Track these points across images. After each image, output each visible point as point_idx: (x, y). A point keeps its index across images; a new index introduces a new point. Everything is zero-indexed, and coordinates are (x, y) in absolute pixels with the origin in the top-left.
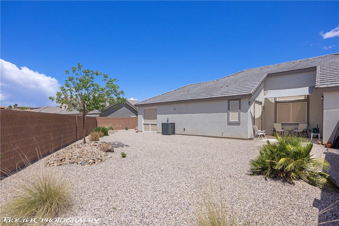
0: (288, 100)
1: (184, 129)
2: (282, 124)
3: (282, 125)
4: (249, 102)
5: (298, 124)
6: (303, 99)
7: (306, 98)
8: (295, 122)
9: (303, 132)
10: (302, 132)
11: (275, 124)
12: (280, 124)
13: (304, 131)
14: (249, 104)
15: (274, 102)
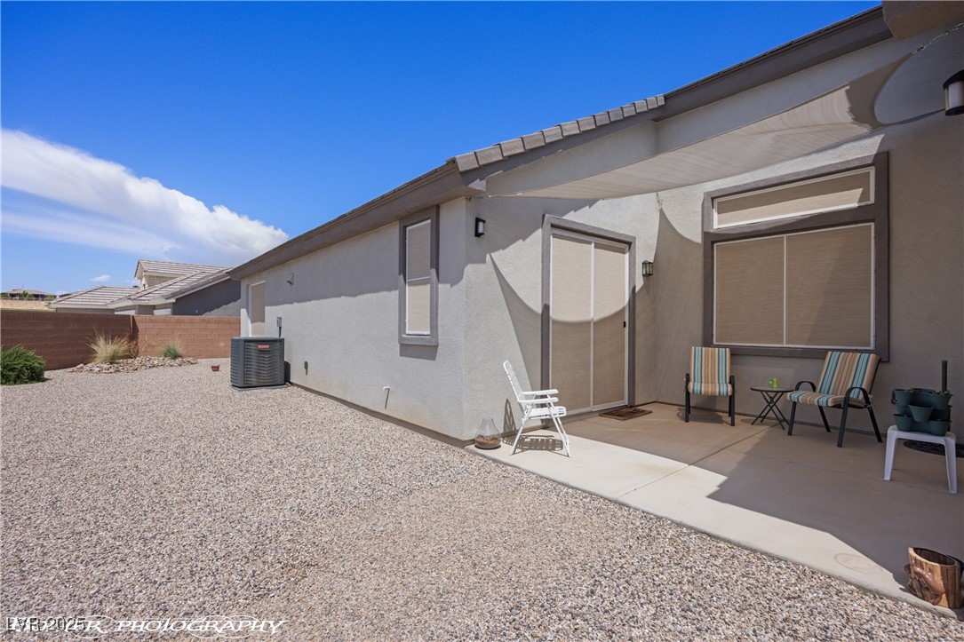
0: (767, 223)
1: (306, 364)
2: (736, 354)
3: (732, 355)
4: (478, 220)
5: (821, 355)
6: (855, 205)
7: (872, 200)
8: (809, 341)
9: (845, 405)
10: (837, 406)
11: (698, 352)
12: (725, 354)
13: (847, 398)
14: (478, 235)
15: (698, 239)
